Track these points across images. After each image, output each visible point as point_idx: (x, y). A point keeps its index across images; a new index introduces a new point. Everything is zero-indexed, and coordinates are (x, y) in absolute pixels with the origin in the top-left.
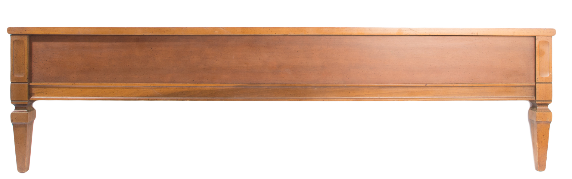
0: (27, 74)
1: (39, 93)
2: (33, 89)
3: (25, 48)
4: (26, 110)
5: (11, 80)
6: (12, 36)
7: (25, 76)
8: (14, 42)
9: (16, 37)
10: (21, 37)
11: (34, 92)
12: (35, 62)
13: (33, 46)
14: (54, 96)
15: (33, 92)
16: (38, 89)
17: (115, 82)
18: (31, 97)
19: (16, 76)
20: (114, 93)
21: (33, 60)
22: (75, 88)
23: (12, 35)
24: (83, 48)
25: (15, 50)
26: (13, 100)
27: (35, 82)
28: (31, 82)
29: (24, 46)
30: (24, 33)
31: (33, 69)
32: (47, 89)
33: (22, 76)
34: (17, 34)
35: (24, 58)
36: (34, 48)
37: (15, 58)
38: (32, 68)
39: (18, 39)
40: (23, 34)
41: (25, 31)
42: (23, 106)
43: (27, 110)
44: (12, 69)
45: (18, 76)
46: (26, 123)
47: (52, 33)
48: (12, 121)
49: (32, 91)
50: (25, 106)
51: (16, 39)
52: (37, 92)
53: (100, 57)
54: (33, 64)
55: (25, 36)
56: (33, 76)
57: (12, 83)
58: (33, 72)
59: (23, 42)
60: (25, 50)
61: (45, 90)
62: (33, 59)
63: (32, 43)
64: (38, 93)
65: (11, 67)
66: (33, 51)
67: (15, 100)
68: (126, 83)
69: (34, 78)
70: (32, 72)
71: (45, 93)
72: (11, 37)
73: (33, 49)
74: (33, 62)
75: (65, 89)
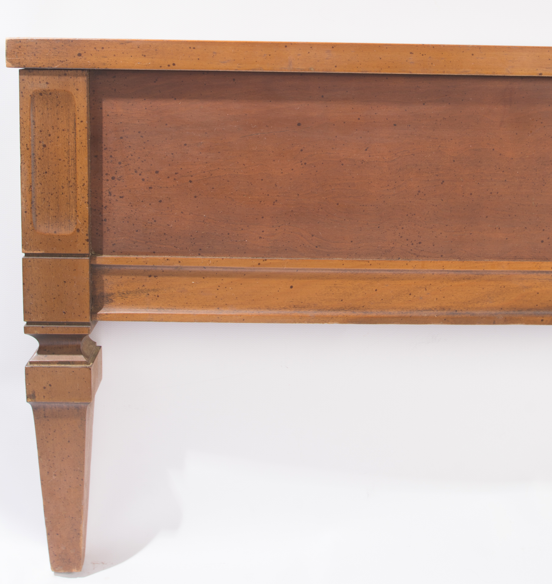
0: (87, 224)
1: (128, 293)
2: (105, 277)
3: (78, 121)
4: (80, 358)
5: (25, 246)
6: (25, 77)
7: (78, 230)
8: (32, 97)
9: (43, 78)
10: (63, 79)
11: (110, 291)
12: (113, 178)
13: (104, 114)
14: (187, 305)
15: (107, 290)
16: (125, 278)
17: (418, 256)
18: (100, 309)
19: (43, 229)
20: (411, 297)
21: (104, 168)
22: (267, 276)
23: (26, 72)
24: (299, 124)
25: (38, 130)
26: (34, 320)
27: (113, 252)
28: (99, 252)
29: (75, 115)
30: (73, 62)
31: (104, 204)
32: (159, 278)
33: (65, 231)
34: (46, 67)
35: (74, 159)
36: (107, 125)
37: (38, 160)
38: (101, 198)
39: (51, 87)
40: (69, 67)
41: (80, 55)
42: (70, 343)
43: (86, 356)
44: (29, 202)
45: (51, 231)
46: (83, 405)
47: (183, 65)
48: (31, 396)
49: (102, 288)
50: (77, 343)
51: (43, 86)
52: (122, 289)
53: (363, 161)
54: (107, 185)
55: (77, 76)
56: (105, 229)
57: (27, 255)
58: (105, 214)
59: (69, 97)
60: (78, 129)
61: (150, 283)
62: (105, 165)
63: (101, 102)
64: (123, 295)
65: (22, 193)
66: (104, 136)
67: (40, 319)
68: (459, 258)
69: (109, 238)
70: (101, 213)
71: (151, 293)
72: (21, 81)
73: (104, 125)
74: (105, 177)
75: (226, 280)
